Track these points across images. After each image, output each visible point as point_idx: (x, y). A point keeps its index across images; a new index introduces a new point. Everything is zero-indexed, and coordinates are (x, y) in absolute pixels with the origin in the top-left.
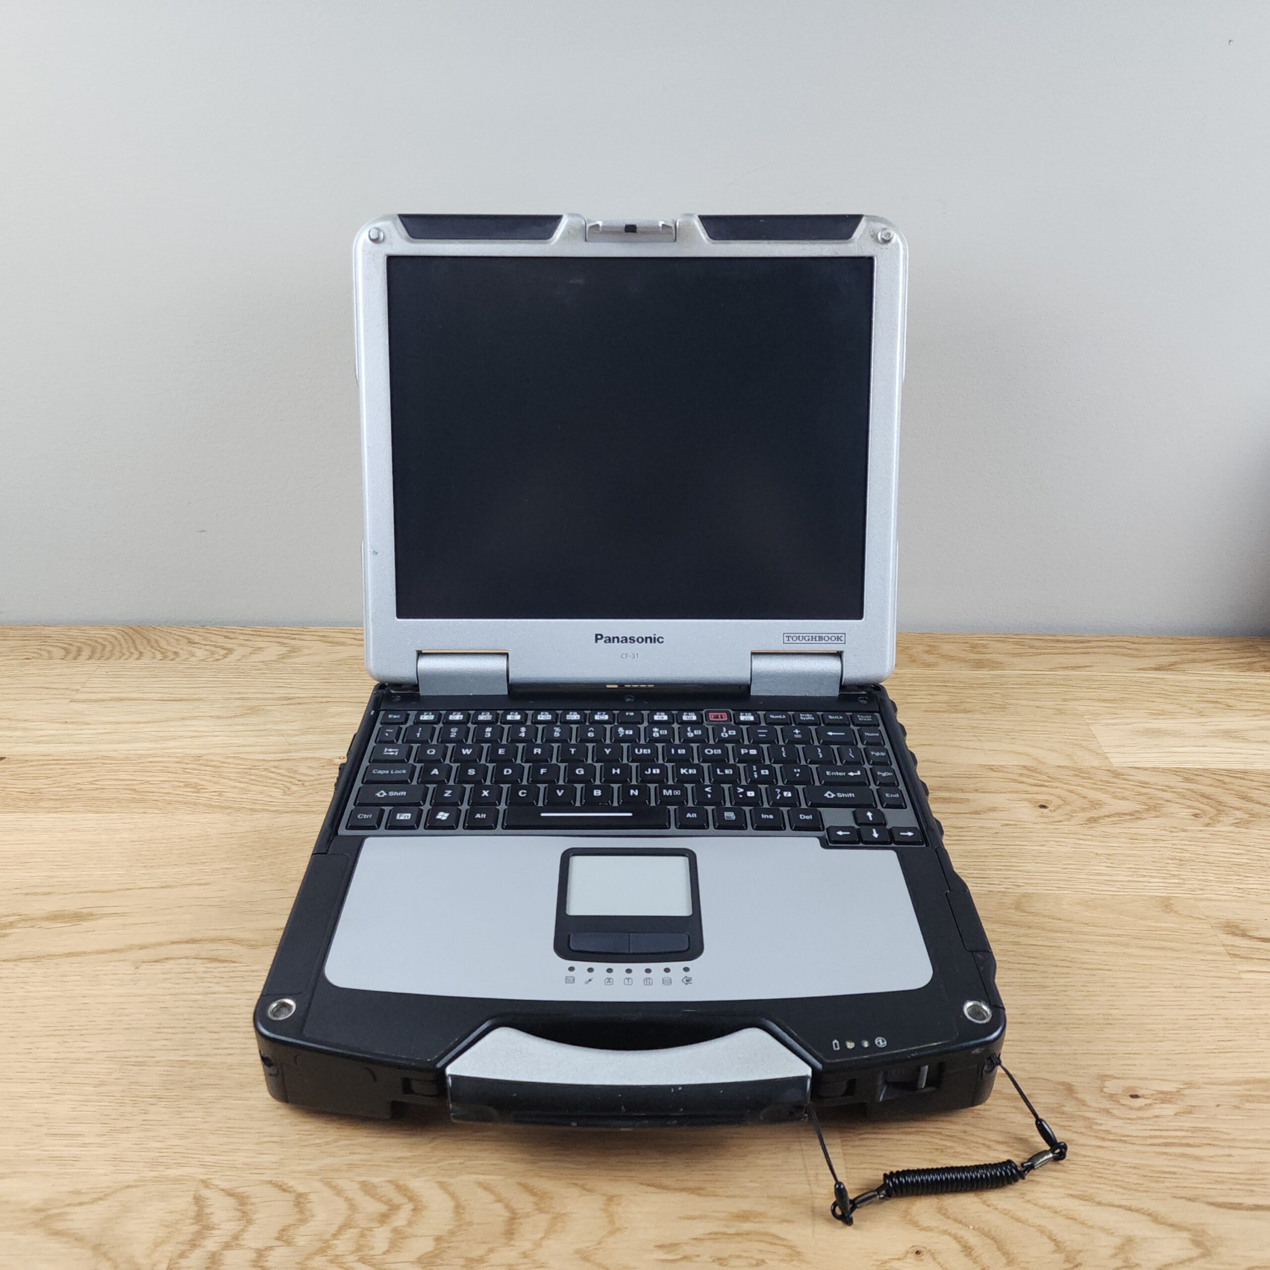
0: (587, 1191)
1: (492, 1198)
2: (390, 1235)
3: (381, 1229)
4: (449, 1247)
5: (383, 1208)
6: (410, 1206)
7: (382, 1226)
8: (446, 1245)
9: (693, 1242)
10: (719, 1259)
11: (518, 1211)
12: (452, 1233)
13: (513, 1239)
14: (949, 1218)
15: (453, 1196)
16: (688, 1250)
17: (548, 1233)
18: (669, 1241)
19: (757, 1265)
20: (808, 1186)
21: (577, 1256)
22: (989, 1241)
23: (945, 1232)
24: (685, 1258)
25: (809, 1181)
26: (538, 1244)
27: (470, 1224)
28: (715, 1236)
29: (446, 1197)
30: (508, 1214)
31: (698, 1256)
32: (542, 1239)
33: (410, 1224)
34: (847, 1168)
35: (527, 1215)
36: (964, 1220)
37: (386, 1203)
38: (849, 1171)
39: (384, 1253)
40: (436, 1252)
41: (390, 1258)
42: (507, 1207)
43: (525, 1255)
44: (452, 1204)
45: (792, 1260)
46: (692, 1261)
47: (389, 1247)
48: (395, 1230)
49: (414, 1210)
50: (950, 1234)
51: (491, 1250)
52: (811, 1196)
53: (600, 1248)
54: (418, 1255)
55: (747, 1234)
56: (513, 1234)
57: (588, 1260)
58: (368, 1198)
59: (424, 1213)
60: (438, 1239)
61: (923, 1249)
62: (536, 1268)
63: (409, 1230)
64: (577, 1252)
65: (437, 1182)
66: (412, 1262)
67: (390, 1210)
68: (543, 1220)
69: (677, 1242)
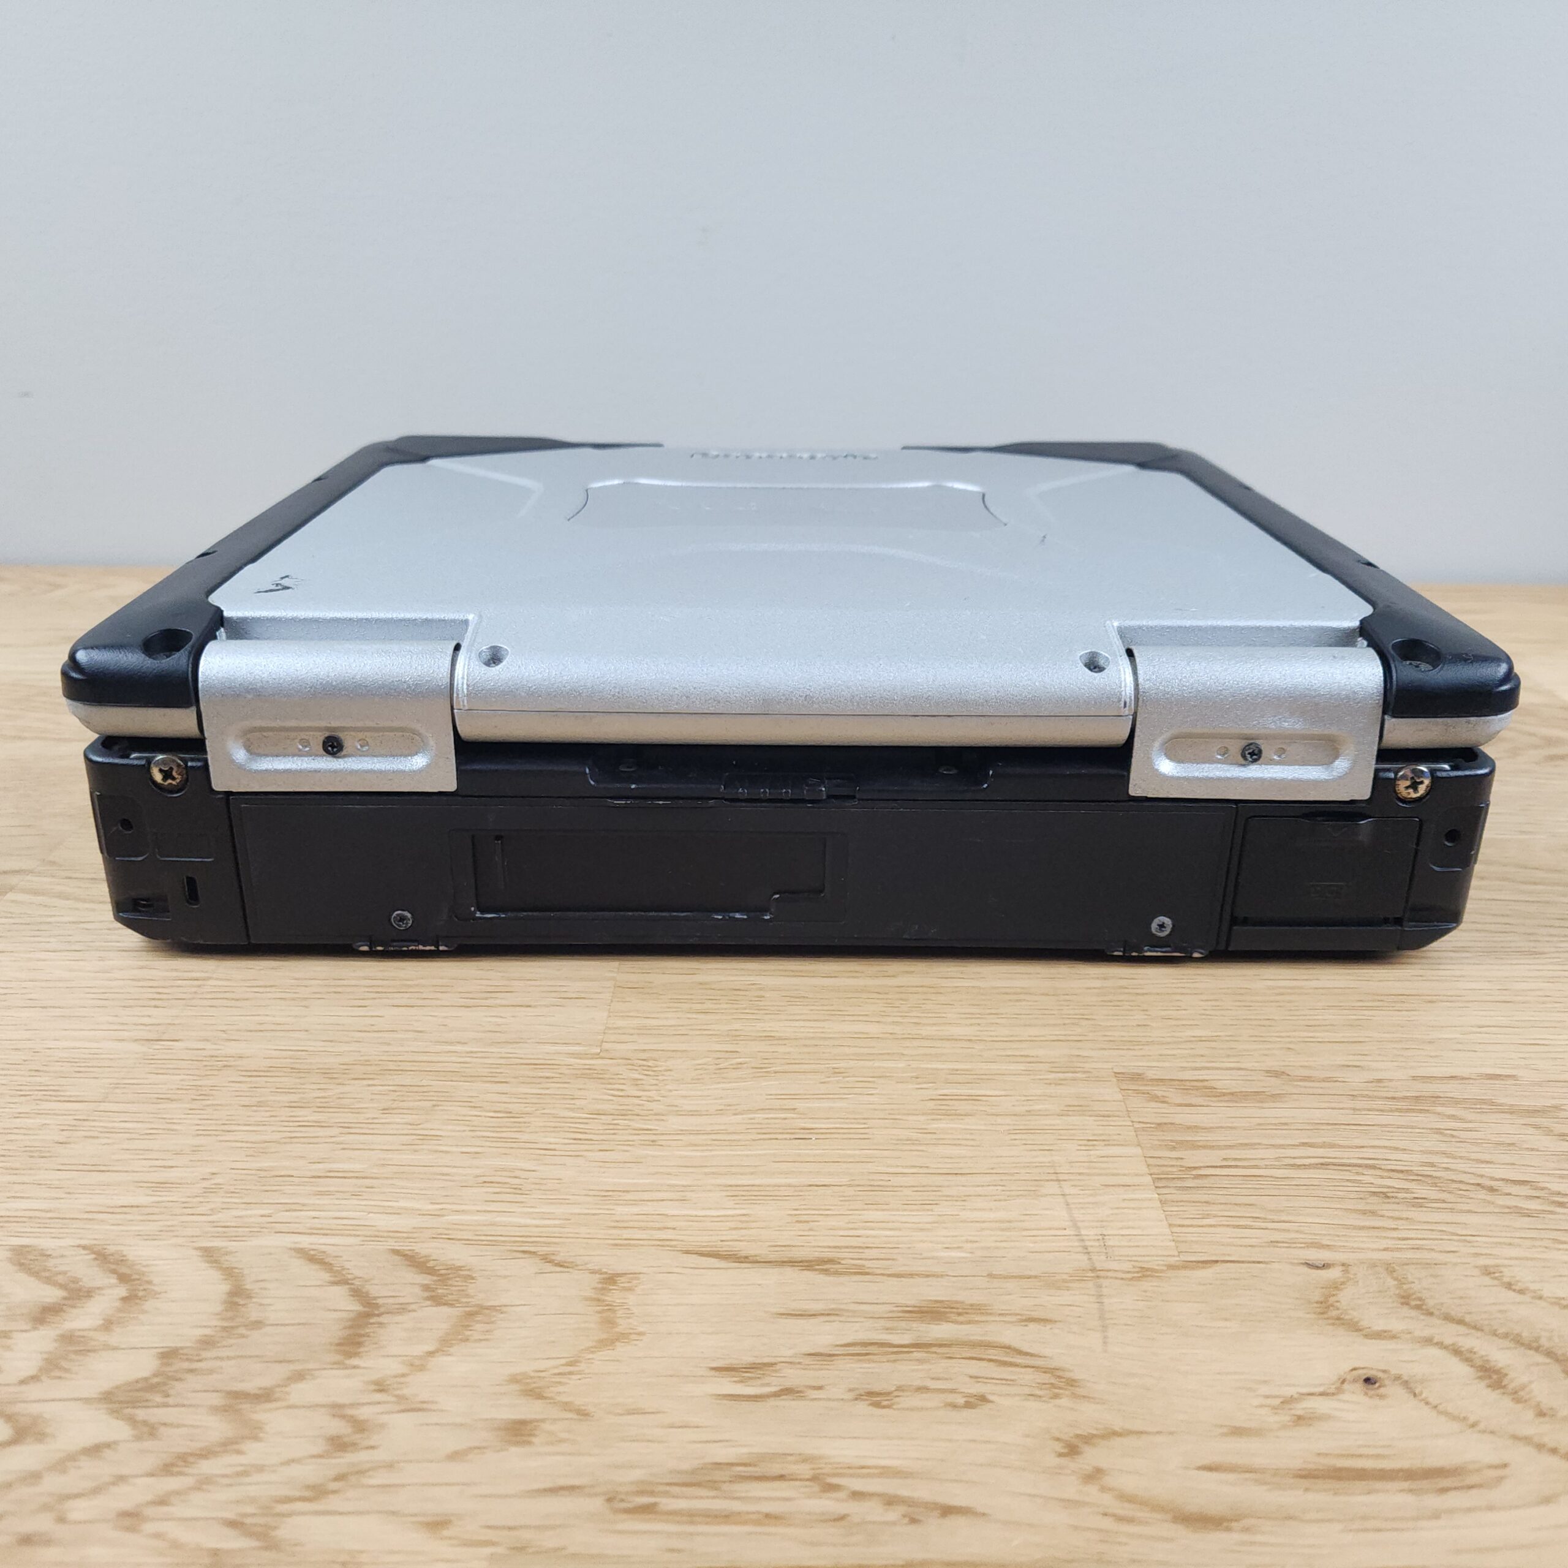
0: (559, 1265)
1: (326, 1276)
2: (50, 1346)
3: (34, 1334)
4: (191, 1371)
5: (51, 1294)
6: (122, 1291)
7: (35, 1329)
8: (186, 1365)
9: (808, 1361)
10: (870, 1394)
11: (380, 1301)
12: (207, 1343)
13: (356, 1355)
14: (1431, 1314)
15: (229, 1273)
16: (793, 1377)
17: (445, 1344)
18: (748, 1359)
19: (968, 1405)
20: (1085, 1257)
21: (515, 1387)
22: (1540, 1358)
23: (1428, 1341)
24: (787, 1392)
25: (1086, 1248)
26: (418, 1365)
27: (258, 1324)
28: (863, 1350)
29: (215, 1275)
30: (357, 1307)
31: (820, 1388)
32: (431, 1354)
33: (108, 1325)
34: (1170, 1225)
35: (403, 1309)
36: (1468, 1318)
37: (62, 1286)
38: (1175, 1229)
39: (23, 1382)
40: (156, 1380)
41: (34, 1391)
42: (358, 1294)
43: (380, 1387)
44: (225, 1287)
45: (1056, 1396)
46: (803, 1398)
47: (41, 1369)
48: (68, 1338)
49: (124, 1299)
50: (1440, 1345)
51: (299, 1376)
52: (1090, 1274)
53: (571, 1373)
54: (106, 1385)
55: (941, 1346)
56: (359, 1344)
57: (540, 1396)
58: (22, 1276)
59: (149, 1305)
60: (168, 1355)
61: (1380, 1375)
62: (403, 1411)
63: (102, 1337)
64: (514, 1379)
65: (197, 1249)
66: (87, 1401)
67: (65, 1298)
68: (440, 1319)
69: (766, 1360)
